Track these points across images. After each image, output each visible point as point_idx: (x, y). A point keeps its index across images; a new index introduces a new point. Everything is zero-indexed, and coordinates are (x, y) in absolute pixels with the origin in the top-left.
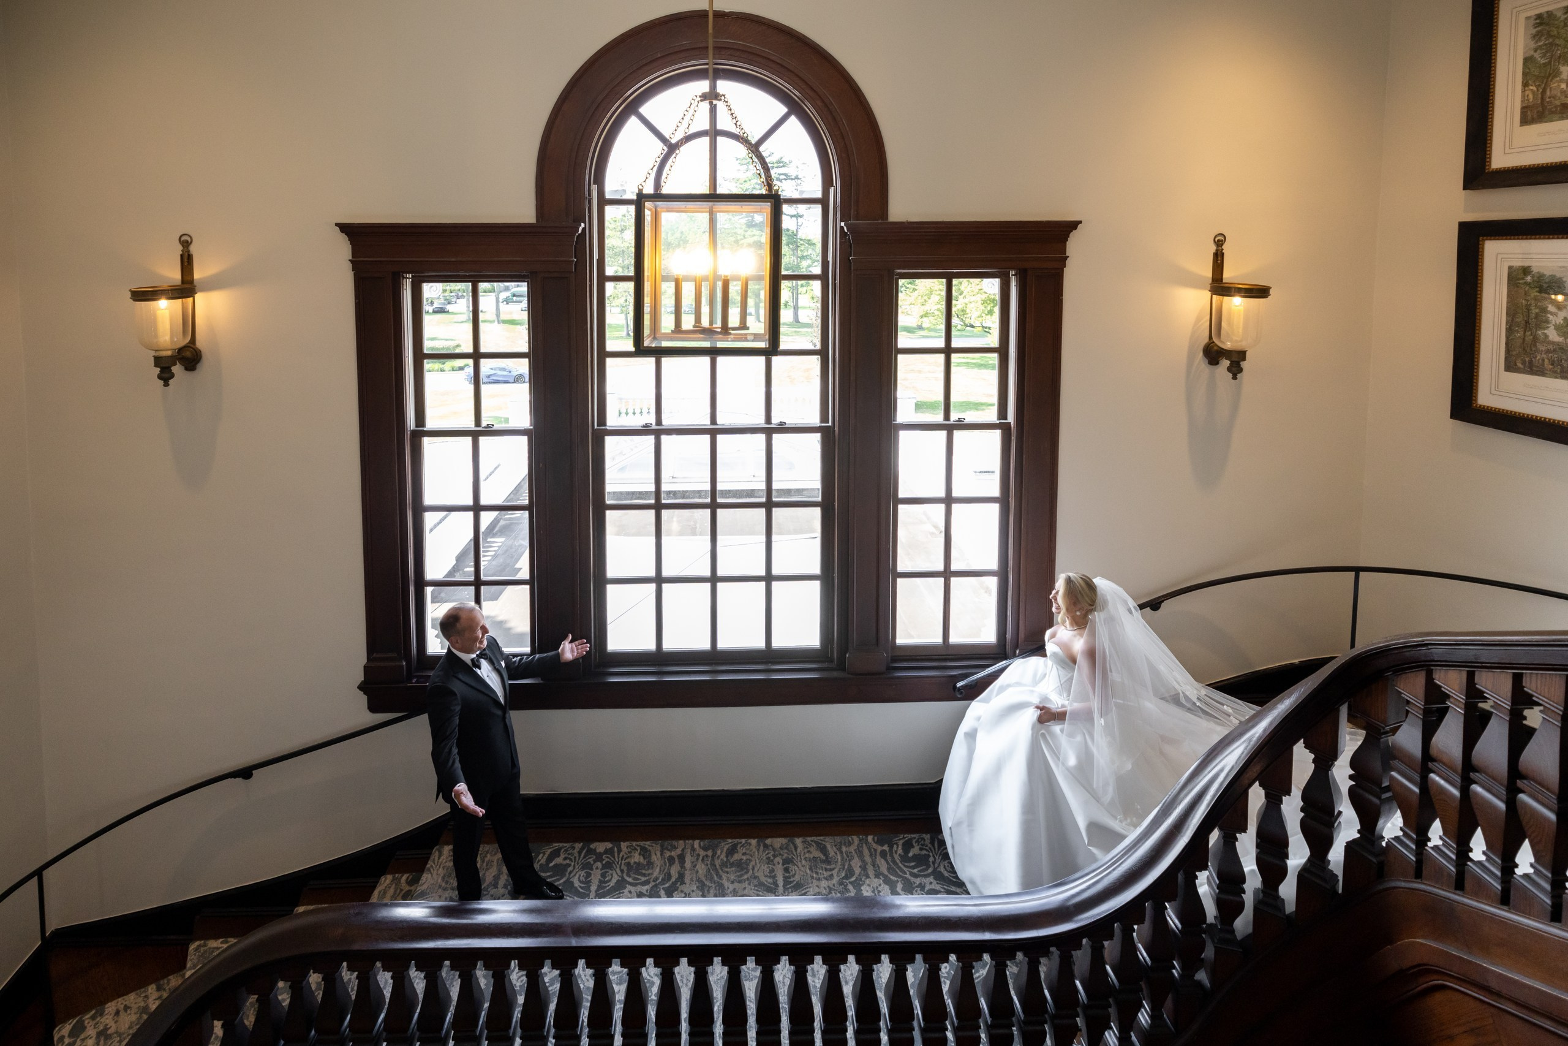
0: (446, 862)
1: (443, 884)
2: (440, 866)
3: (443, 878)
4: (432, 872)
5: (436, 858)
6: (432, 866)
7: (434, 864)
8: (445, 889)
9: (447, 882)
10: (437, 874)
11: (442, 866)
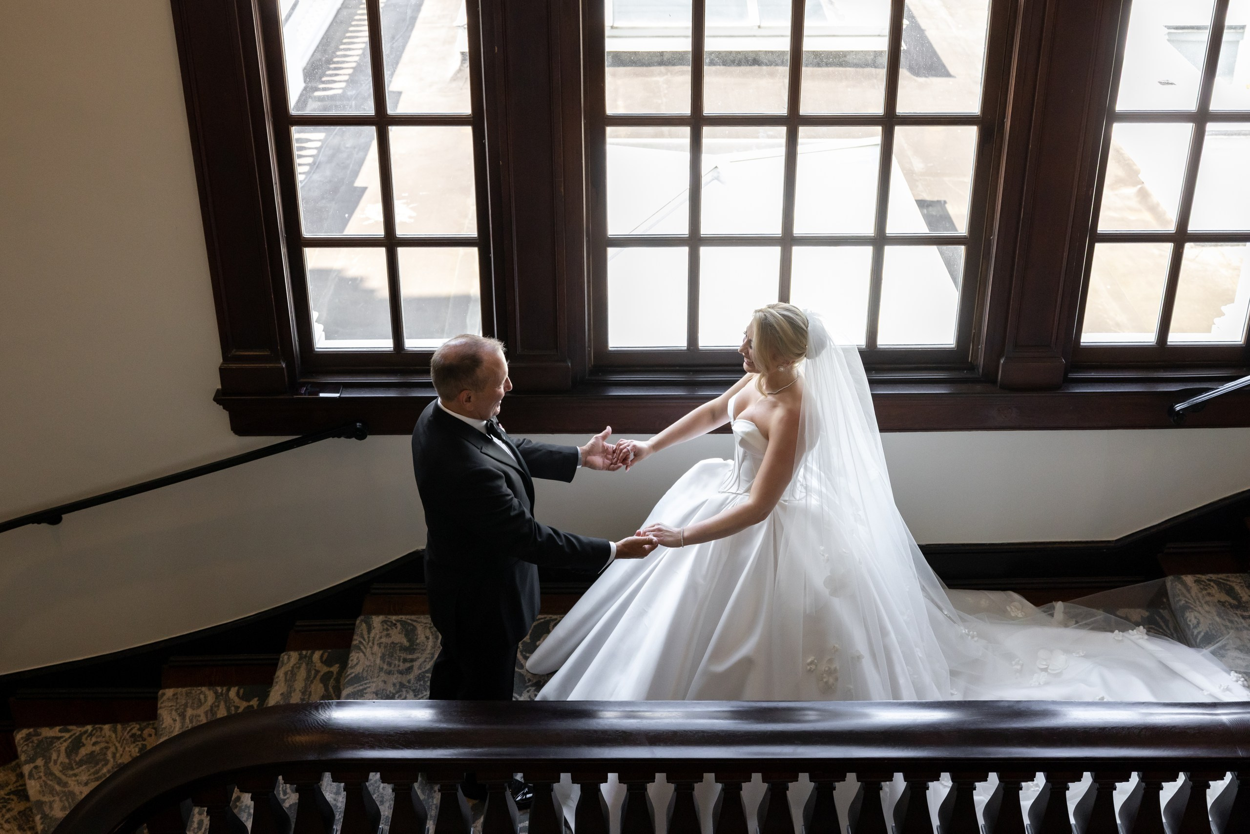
0: (381, 638)
1: (385, 667)
2: (373, 644)
3: (383, 658)
4: (364, 650)
5: (365, 633)
6: (361, 642)
7: (364, 640)
8: (389, 673)
9: (389, 664)
10: (372, 654)
11: (376, 643)
